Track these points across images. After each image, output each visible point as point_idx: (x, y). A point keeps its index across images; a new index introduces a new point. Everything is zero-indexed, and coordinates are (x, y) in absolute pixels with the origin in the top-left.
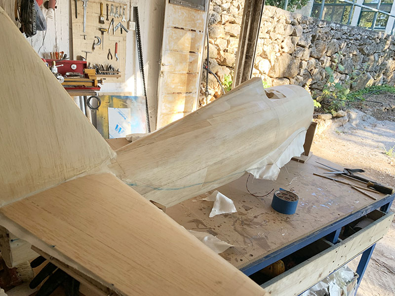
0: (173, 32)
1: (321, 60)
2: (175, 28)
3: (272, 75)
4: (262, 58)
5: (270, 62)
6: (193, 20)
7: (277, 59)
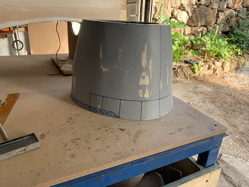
1: (238, 11)
3: (190, 24)
4: (180, 10)
5: (188, 13)
7: (195, 11)
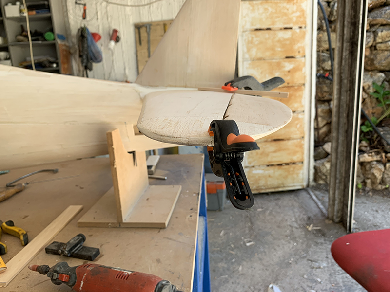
0: (254, 36)
2: (257, 30)
6: (286, 14)
